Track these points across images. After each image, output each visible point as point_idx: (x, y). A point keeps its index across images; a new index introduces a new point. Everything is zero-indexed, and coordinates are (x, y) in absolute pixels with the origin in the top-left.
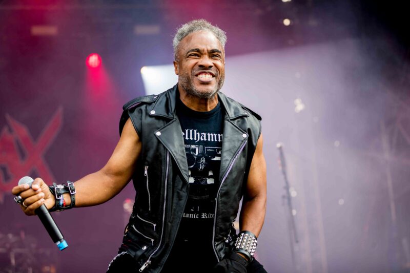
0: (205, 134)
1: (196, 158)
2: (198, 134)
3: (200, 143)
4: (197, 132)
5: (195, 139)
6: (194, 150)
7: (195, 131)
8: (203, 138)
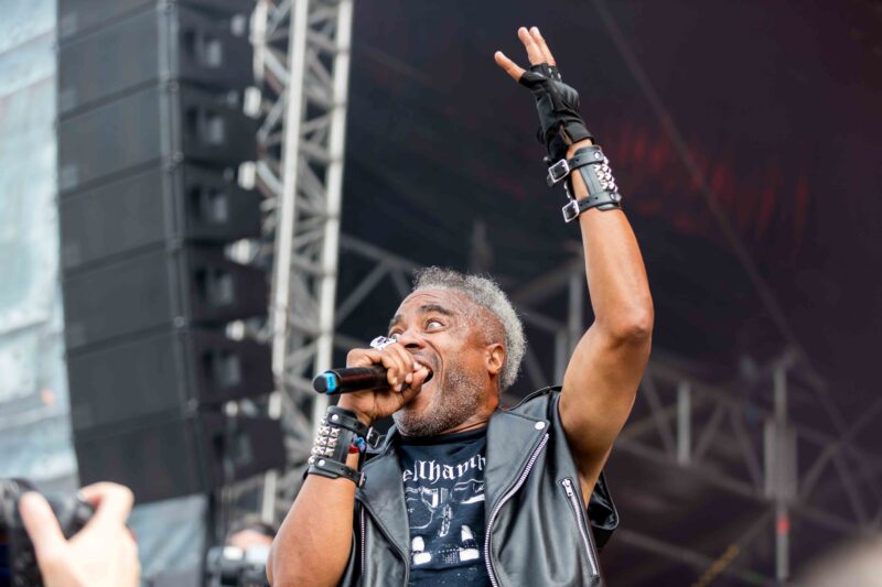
0: (451, 469)
1: (433, 512)
2: (438, 466)
3: (441, 483)
4: (435, 465)
5: (431, 478)
6: (430, 499)
7: (432, 464)
8: (448, 474)
